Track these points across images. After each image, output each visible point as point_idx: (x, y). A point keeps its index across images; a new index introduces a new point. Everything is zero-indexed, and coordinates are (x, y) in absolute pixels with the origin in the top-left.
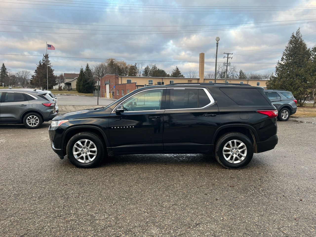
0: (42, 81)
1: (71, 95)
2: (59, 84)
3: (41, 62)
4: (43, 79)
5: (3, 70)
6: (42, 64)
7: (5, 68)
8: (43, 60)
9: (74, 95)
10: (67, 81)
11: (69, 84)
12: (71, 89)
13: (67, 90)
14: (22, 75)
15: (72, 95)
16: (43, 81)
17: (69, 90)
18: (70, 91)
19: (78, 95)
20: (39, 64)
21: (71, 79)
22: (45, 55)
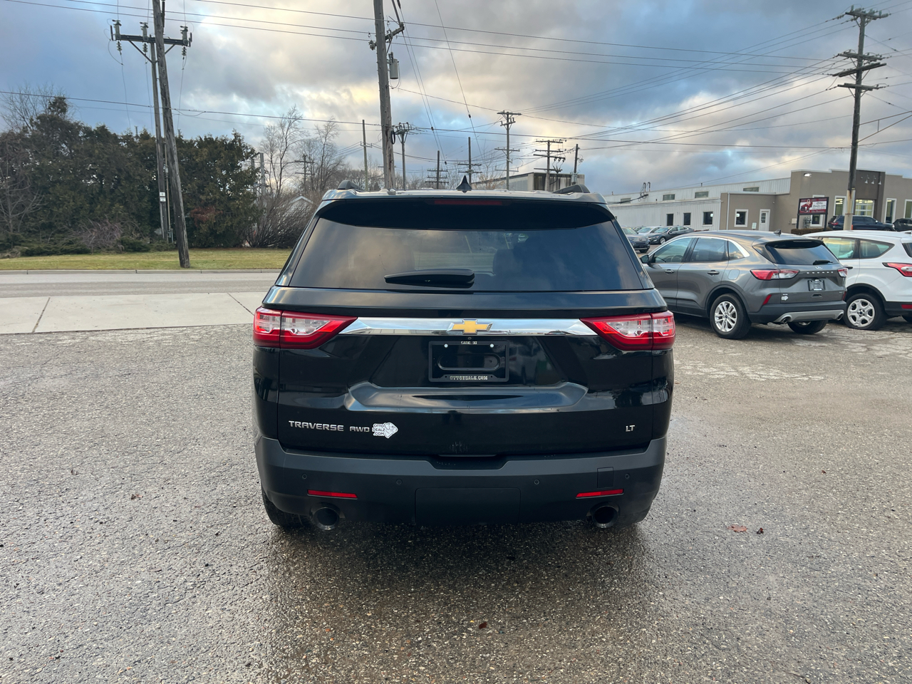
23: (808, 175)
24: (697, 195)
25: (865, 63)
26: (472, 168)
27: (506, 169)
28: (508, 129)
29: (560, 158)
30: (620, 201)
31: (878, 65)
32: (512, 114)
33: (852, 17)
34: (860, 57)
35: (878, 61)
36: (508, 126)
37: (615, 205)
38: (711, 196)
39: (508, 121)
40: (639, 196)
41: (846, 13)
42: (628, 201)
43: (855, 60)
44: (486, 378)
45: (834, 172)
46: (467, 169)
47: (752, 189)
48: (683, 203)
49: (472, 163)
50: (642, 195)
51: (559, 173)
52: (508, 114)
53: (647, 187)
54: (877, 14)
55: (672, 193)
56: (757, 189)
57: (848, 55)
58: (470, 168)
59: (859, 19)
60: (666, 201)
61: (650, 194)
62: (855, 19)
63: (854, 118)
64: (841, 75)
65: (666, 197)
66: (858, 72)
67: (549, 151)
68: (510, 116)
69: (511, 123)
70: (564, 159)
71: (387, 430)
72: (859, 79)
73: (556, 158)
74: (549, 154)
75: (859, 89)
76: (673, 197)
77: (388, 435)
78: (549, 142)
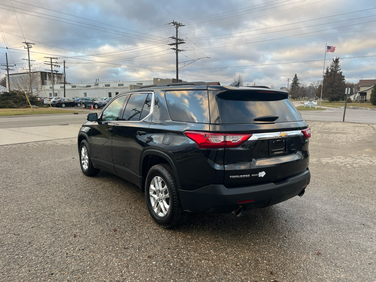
0: (326, 91)
1: (358, 109)
2: (354, 95)
3: (329, 68)
4: (328, 89)
5: (295, 81)
6: (330, 71)
7: (297, 79)
8: (331, 66)
9: (363, 109)
10: (362, 89)
11: (363, 94)
12: (366, 100)
13: (359, 102)
14: (316, 86)
15: (361, 109)
16: (328, 91)
17: (362, 102)
18: (364, 102)
19: (369, 109)
20: (325, 71)
21: (368, 87)
22: (334, 60)
23: (159, 80)
24: (119, 85)
25: (179, 42)
26: (9, 68)
27: (29, 69)
28: (28, 51)
29: (58, 66)
30: (86, 86)
31: (183, 43)
32: (30, 43)
33: (173, 24)
34: (177, 39)
35: (182, 41)
36: (28, 49)
37: (84, 88)
38: (125, 86)
39: (28, 47)
40: (94, 84)
41: (172, 23)
42: (90, 86)
43: (175, 40)
44: (282, 152)
45: (167, 79)
46: (6, 68)
47: (140, 84)
48: (115, 88)
49: (8, 65)
50: (96, 84)
51: (57, 73)
52: (28, 43)
53: (98, 81)
54: (181, 24)
55: (109, 84)
56: (142, 84)
57: (173, 38)
58: (8, 67)
59: (176, 25)
60: (106, 87)
61: (99, 84)
62: (174, 25)
63: (177, 61)
64: (171, 45)
65: (106, 85)
66: (177, 44)
67: (51, 62)
68: (29, 44)
69: (30, 48)
70: (59, 66)
71: (262, 174)
72: (177, 47)
73: (55, 65)
74: (51, 63)
75: (177, 50)
76: (109, 85)
77: (263, 176)
78: (51, 58)
